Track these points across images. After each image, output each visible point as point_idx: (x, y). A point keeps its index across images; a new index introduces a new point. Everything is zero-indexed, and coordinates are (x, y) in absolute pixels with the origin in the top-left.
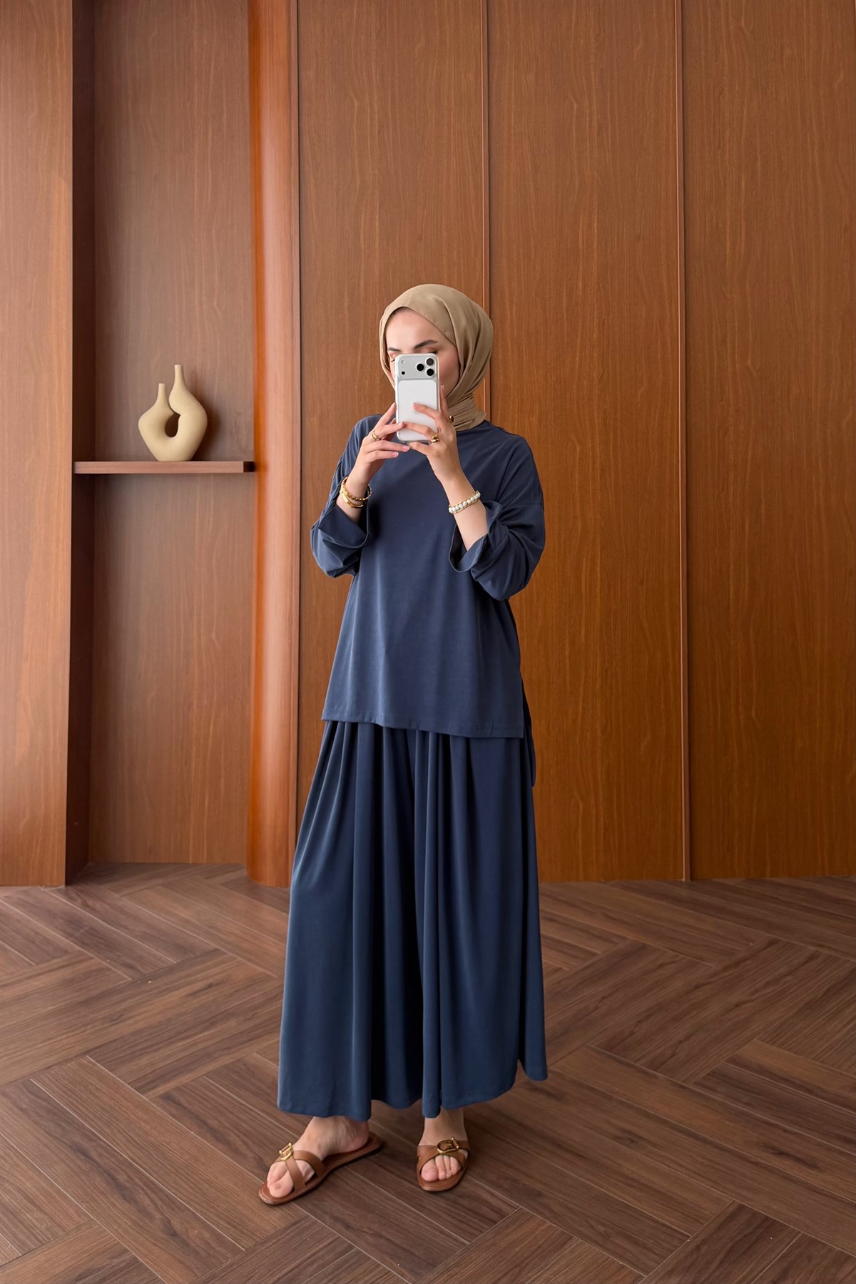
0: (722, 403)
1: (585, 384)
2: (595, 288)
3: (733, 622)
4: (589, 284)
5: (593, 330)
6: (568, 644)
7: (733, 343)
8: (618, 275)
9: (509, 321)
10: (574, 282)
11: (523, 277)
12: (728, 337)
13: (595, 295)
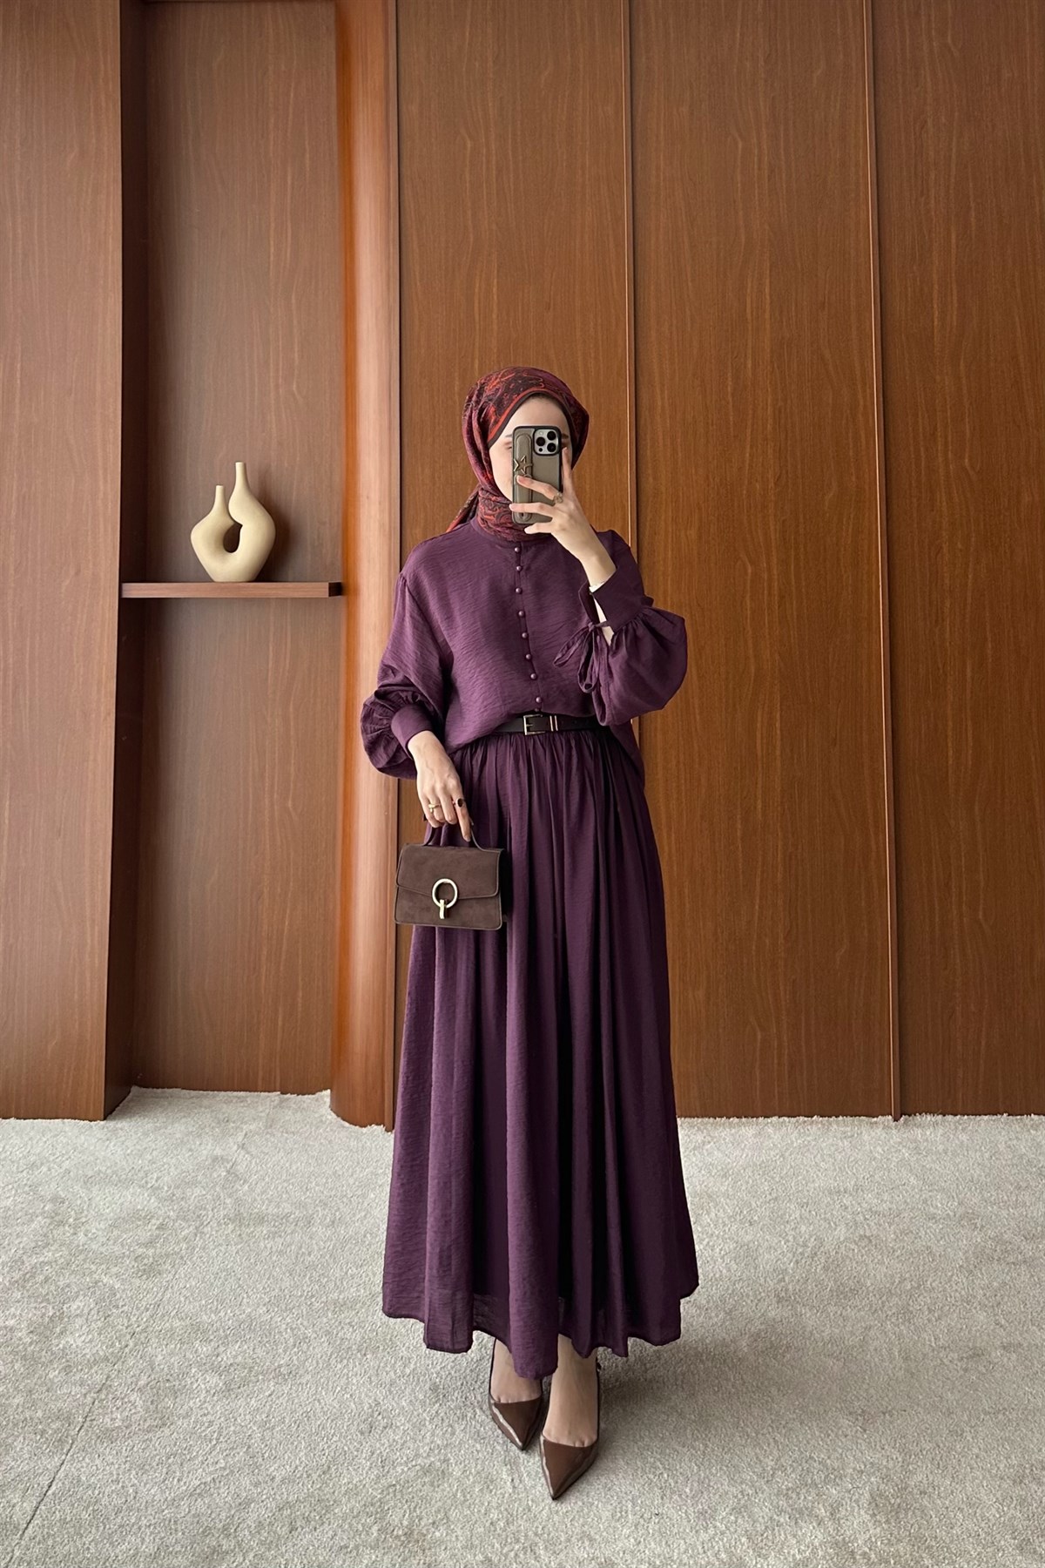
0: (935, 512)
1: (758, 487)
2: (769, 367)
3: (953, 795)
4: (761, 363)
5: (767, 420)
6: (739, 821)
7: (946, 437)
8: (798, 352)
9: (659, 409)
10: (742, 360)
11: (676, 354)
12: (939, 430)
13: (769, 376)
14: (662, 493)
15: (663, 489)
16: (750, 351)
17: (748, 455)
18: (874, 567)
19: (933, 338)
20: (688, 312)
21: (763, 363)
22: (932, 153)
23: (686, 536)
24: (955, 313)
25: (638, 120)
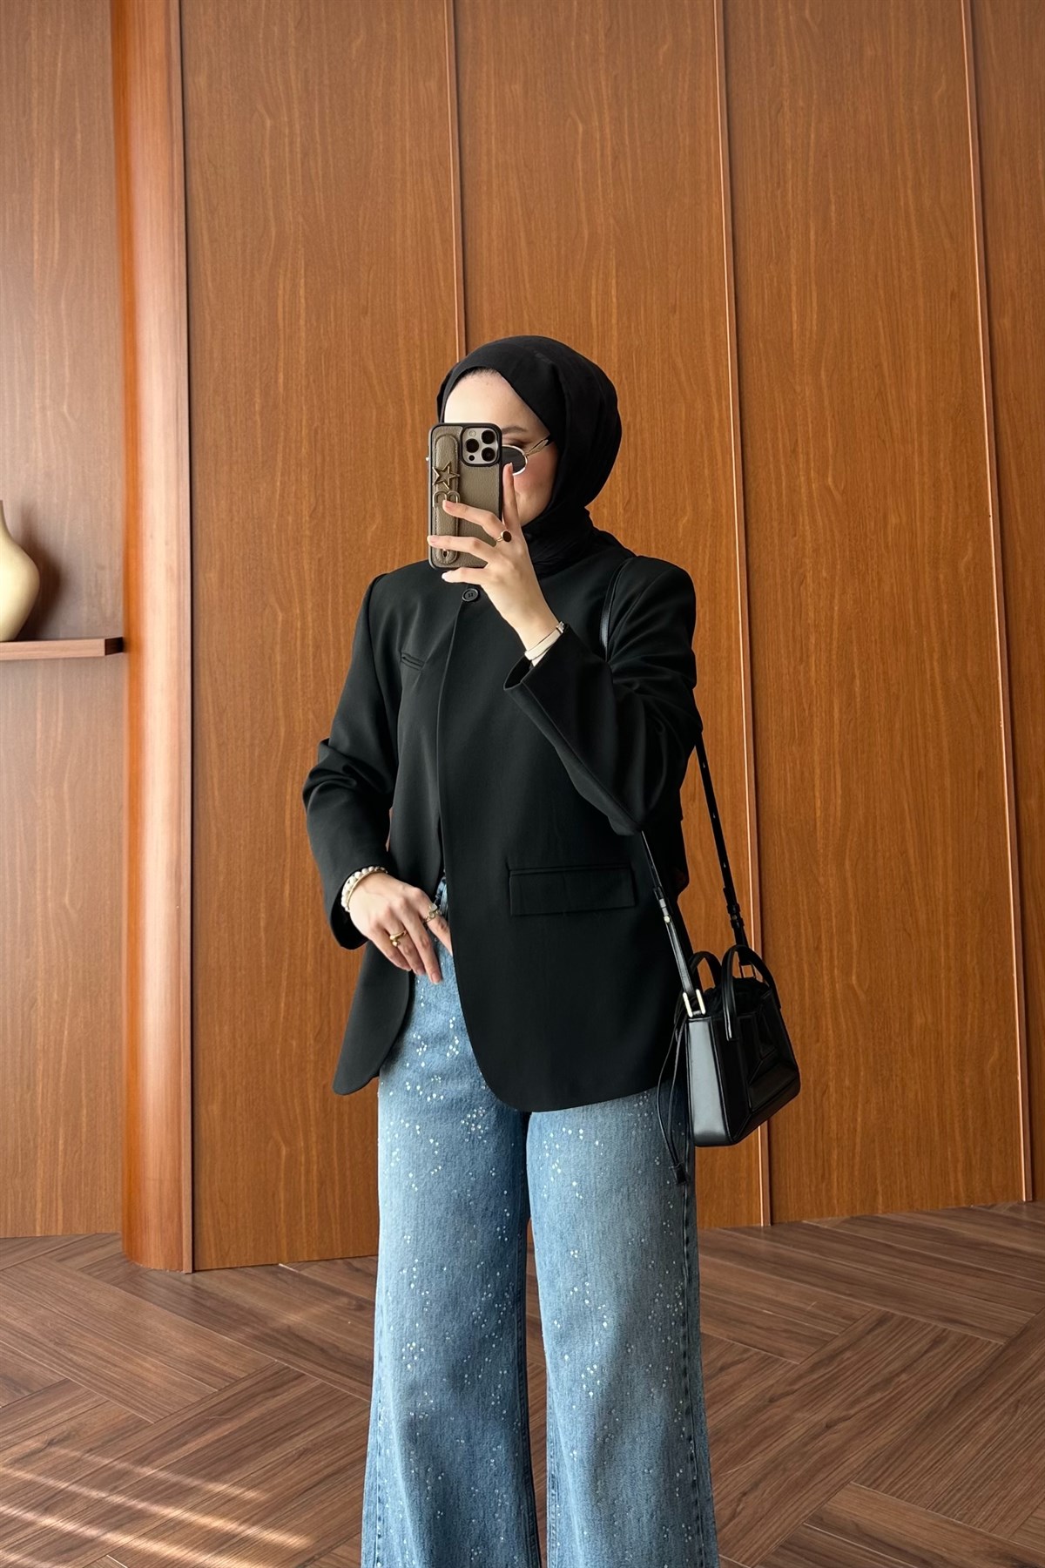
0: (796, 538)
3: (822, 851)
7: (808, 454)
12: (800, 446)
18: (733, 601)
19: (792, 344)
22: (788, 141)
24: (815, 316)
25: (465, 98)
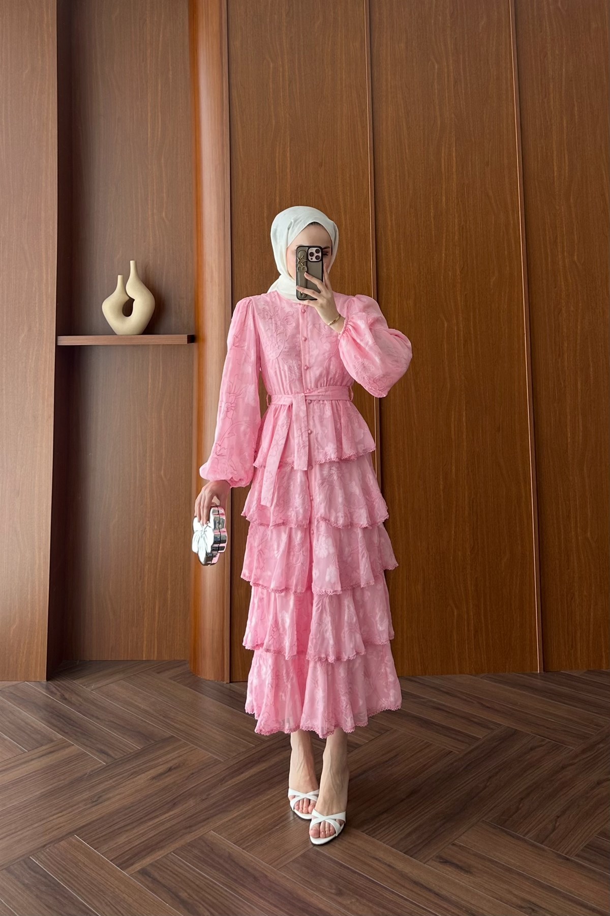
0: (557, 288)
1: (450, 274)
2: (455, 201)
3: (571, 461)
4: (451, 198)
5: (455, 233)
6: (442, 480)
7: (563, 243)
8: (473, 192)
9: (389, 227)
10: (439, 197)
11: (399, 194)
12: (559, 239)
13: (456, 207)
14: (391, 278)
15: (393, 276)
16: (444, 192)
17: (443, 255)
18: (521, 322)
19: (554, 183)
20: (406, 168)
21: (452, 199)
22: (551, 73)
23: (407, 305)
24: (567, 168)
25: (375, 51)
